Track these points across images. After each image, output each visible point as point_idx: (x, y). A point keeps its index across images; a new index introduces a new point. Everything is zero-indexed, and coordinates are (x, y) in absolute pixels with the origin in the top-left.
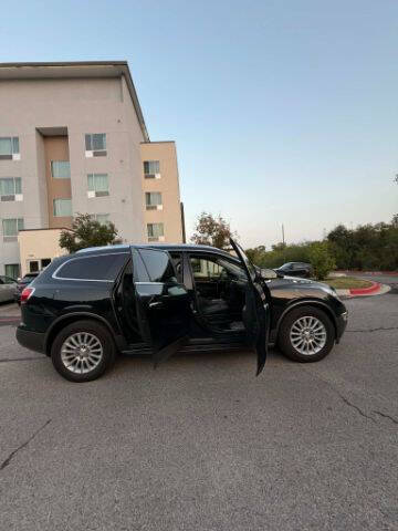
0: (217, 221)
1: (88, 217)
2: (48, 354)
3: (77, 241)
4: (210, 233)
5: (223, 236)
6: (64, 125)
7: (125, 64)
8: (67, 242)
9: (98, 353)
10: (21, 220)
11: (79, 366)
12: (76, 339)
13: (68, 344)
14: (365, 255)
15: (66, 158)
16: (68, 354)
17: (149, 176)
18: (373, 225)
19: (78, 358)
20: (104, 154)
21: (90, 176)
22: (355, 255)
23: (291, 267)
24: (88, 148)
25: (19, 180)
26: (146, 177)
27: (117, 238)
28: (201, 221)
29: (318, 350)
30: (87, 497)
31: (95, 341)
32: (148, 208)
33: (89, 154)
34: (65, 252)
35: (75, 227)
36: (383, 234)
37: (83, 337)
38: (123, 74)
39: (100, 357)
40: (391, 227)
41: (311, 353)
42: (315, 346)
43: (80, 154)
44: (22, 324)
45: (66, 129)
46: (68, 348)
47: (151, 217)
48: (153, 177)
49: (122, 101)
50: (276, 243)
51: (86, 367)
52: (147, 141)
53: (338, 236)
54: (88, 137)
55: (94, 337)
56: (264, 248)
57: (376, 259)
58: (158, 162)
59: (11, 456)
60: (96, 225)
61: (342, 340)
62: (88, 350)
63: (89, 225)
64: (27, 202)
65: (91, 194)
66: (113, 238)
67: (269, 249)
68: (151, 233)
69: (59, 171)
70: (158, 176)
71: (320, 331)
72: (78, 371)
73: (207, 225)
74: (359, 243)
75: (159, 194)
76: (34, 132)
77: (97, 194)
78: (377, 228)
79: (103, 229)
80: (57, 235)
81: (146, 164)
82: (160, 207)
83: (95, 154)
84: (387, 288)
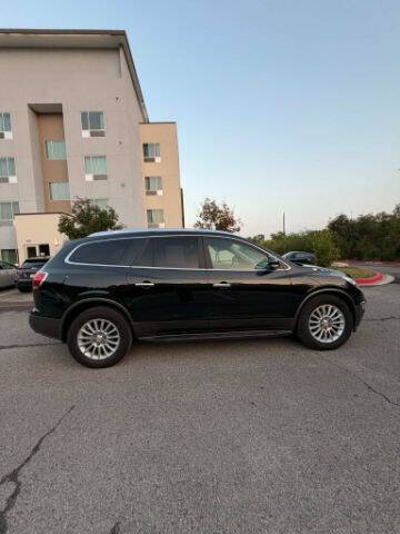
0: (221, 208)
1: (88, 201)
2: (64, 340)
3: (77, 226)
4: (214, 220)
5: (226, 222)
6: (58, 102)
7: (123, 34)
8: (65, 227)
9: (115, 340)
10: (16, 204)
11: (96, 353)
12: (93, 325)
13: (84, 330)
14: (366, 245)
15: (62, 137)
16: (84, 341)
17: (149, 160)
18: (374, 215)
19: (95, 345)
20: (102, 134)
21: (87, 158)
22: (355, 245)
23: (293, 256)
24: (85, 128)
25: (12, 160)
26: (146, 160)
27: (117, 224)
28: (204, 207)
29: (335, 338)
30: (126, 482)
31: (112, 328)
32: (147, 193)
33: (86, 134)
34: (64, 237)
35: (74, 211)
36: (384, 224)
37: (99, 323)
38: (121, 45)
39: (117, 343)
40: (393, 217)
41: (329, 341)
42: (333, 334)
43: (76, 134)
44: (34, 310)
45: (60, 105)
46: (84, 335)
47: (151, 202)
48: (153, 160)
49: (121, 76)
50: (276, 233)
51: (103, 353)
52: (146, 122)
53: (339, 226)
54: (84, 115)
55: (110, 324)
56: (263, 237)
57: (375, 249)
58: (158, 144)
59: (40, 442)
60: (96, 210)
61: (358, 328)
62: (105, 337)
63: (89, 209)
64: (22, 184)
65: (89, 178)
66: (113, 224)
67: (268, 238)
68: (150, 219)
69: (54, 152)
70: (158, 160)
71: (338, 320)
72: (95, 357)
73: (211, 212)
74: (360, 233)
75: (160, 178)
76: (26, 109)
77: (96, 178)
78: (378, 217)
79: (103, 214)
80: (55, 220)
81: (145, 146)
82: (160, 193)
83: (93, 134)
84: (390, 279)
